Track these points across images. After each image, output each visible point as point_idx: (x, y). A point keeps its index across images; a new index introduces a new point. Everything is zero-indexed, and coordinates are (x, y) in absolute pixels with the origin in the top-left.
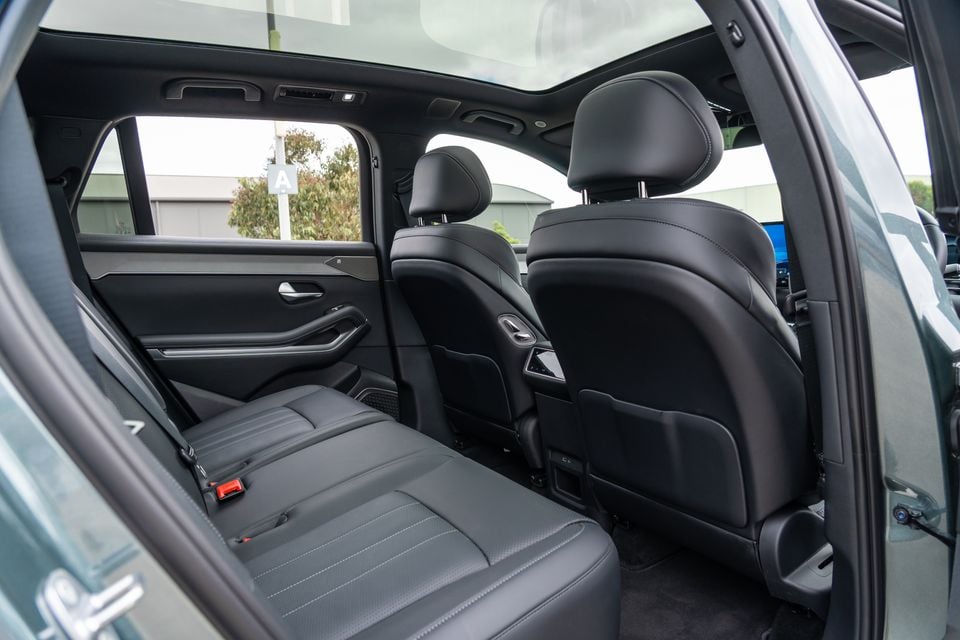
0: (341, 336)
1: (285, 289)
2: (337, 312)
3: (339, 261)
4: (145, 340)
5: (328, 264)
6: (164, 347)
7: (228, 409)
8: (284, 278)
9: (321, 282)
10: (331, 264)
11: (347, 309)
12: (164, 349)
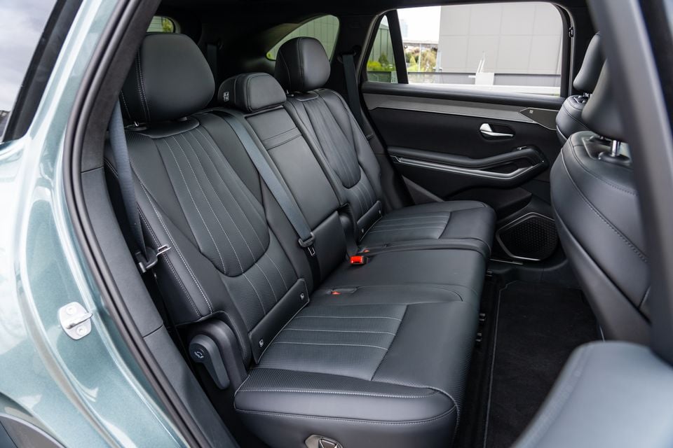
0: (519, 170)
1: (486, 128)
2: (521, 151)
3: (531, 112)
4: (391, 150)
5: (522, 113)
6: (400, 156)
7: (432, 202)
8: (485, 120)
9: (514, 127)
10: (526, 113)
11: (529, 150)
12: (400, 157)
